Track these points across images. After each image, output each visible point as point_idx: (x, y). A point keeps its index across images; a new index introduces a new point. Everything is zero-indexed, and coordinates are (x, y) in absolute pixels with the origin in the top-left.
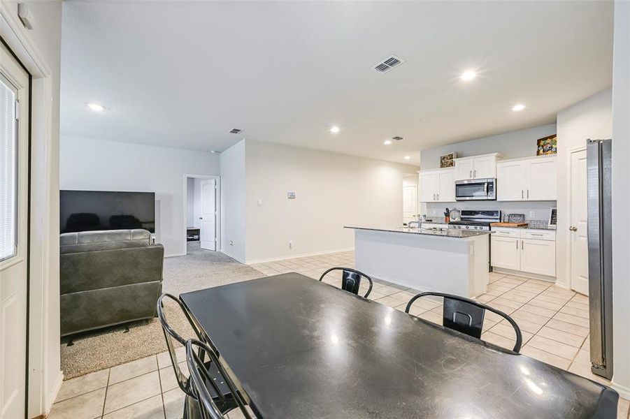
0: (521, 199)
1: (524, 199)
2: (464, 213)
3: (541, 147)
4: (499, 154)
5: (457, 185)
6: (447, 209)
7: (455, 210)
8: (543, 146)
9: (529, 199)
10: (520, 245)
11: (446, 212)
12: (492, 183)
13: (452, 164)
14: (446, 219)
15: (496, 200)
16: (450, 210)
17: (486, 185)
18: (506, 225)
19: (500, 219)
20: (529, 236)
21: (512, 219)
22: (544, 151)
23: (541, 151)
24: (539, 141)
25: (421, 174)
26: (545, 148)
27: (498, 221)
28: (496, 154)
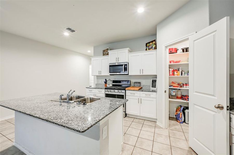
0: (140, 74)
1: (141, 74)
2: (114, 82)
3: (147, 47)
4: (130, 49)
5: (110, 66)
6: (106, 80)
7: (110, 80)
8: (148, 47)
9: (143, 74)
10: (140, 101)
11: (105, 81)
12: (126, 65)
13: (108, 54)
14: (105, 85)
15: (128, 74)
16: (107, 80)
17: (123, 66)
18: (133, 89)
19: (130, 85)
20: (144, 95)
21: (136, 84)
22: (149, 49)
23: (148, 49)
24: (147, 44)
25: (92, 59)
26: (149, 47)
27: (129, 86)
28: (128, 48)
